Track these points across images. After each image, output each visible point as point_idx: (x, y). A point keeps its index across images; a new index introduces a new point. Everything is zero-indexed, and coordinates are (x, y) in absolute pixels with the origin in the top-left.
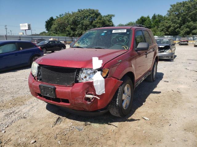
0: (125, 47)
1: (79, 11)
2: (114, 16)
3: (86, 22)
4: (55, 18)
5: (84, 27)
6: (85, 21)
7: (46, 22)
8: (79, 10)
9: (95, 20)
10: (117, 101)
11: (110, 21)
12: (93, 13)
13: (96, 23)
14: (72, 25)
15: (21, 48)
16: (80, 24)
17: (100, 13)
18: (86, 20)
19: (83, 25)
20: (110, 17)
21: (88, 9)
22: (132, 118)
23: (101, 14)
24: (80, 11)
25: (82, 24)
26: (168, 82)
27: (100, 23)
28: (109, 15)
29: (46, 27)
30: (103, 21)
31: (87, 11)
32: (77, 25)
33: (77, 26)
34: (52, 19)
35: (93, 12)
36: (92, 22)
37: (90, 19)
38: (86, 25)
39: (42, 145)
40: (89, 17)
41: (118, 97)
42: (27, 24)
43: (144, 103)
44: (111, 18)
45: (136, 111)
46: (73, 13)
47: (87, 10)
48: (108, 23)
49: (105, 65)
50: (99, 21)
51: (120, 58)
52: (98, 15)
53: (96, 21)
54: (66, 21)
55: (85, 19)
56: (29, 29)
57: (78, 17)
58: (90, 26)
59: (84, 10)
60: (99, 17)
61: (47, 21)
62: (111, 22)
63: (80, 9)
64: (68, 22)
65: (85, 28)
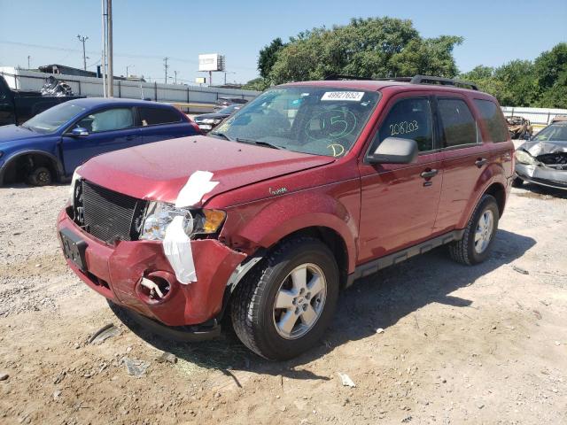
0: (335, 147)
1: (355, 25)
2: (459, 41)
3: (371, 57)
4: (285, 41)
5: (362, 70)
6: (367, 55)
7: (262, 53)
8: (354, 21)
9: (398, 52)
10: (251, 310)
11: (444, 56)
12: (395, 30)
13: (400, 61)
14: (330, 63)
15: (144, 122)
16: (351, 62)
17: (417, 30)
18: (371, 50)
19: (360, 65)
20: (448, 44)
21: (381, 17)
22: (309, 370)
23: (420, 35)
24: (358, 22)
25: (356, 62)
26: (526, 273)
27: (411, 60)
28: (443, 38)
29: (260, 67)
30: (421, 57)
31: (379, 23)
32: (343, 64)
33: (342, 67)
34: (277, 44)
35: (395, 27)
36: (389, 56)
37: (385, 48)
38: (370, 66)
39: (13, 392)
40: (381, 42)
41: (253, 300)
42: (215, 57)
43: (380, 330)
44: (449, 47)
45: (336, 349)
46: (336, 29)
47: (378, 20)
48: (437, 62)
49: (212, 201)
50: (410, 54)
51: (284, 181)
52: (407, 36)
53: (400, 55)
54: (315, 52)
55: (369, 47)
56: (219, 70)
57: (349, 42)
58: (381, 69)
59: (370, 19)
60: (411, 42)
61: (264, 49)
62: (448, 58)
63: (358, 18)
64: (318, 55)
65: (364, 74)
